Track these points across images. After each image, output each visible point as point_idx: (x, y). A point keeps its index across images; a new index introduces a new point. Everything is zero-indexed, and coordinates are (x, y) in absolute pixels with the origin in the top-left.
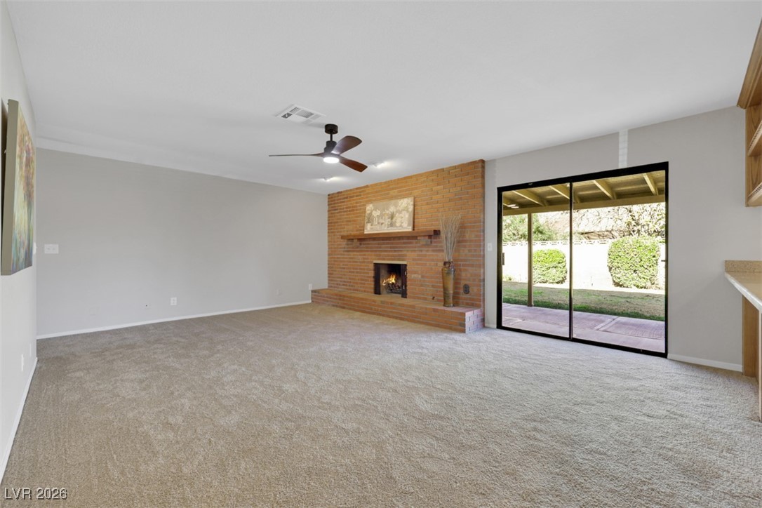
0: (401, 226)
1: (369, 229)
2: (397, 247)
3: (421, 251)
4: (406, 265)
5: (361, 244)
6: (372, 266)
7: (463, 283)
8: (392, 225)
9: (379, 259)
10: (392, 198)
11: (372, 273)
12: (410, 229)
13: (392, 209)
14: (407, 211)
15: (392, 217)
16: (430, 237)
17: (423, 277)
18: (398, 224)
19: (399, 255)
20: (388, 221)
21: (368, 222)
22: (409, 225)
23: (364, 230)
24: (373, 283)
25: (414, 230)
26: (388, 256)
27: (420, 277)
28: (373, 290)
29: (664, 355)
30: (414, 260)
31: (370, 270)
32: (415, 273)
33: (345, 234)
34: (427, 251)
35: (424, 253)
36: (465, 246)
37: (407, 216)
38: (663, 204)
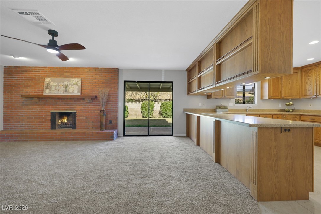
0: (73, 92)
1: (47, 92)
2: (69, 103)
3: (86, 105)
4: (76, 112)
5: (39, 101)
6: (49, 114)
7: (109, 119)
8: (66, 91)
9: (55, 110)
10: (65, 77)
11: (49, 118)
12: (79, 94)
13: (66, 83)
14: (77, 85)
15: (66, 87)
16: (92, 99)
17: (87, 118)
18: (71, 91)
19: (71, 108)
20: (63, 89)
21: (47, 88)
22: (78, 92)
23: (43, 92)
24: (50, 123)
25: (81, 95)
26: (63, 108)
27: (85, 118)
28: (50, 128)
29: (172, 135)
30: (81, 110)
31: (48, 116)
32: (81, 116)
33: (24, 94)
34: (90, 105)
35: (87, 106)
36: (110, 104)
37: (77, 87)
38: (171, 92)
